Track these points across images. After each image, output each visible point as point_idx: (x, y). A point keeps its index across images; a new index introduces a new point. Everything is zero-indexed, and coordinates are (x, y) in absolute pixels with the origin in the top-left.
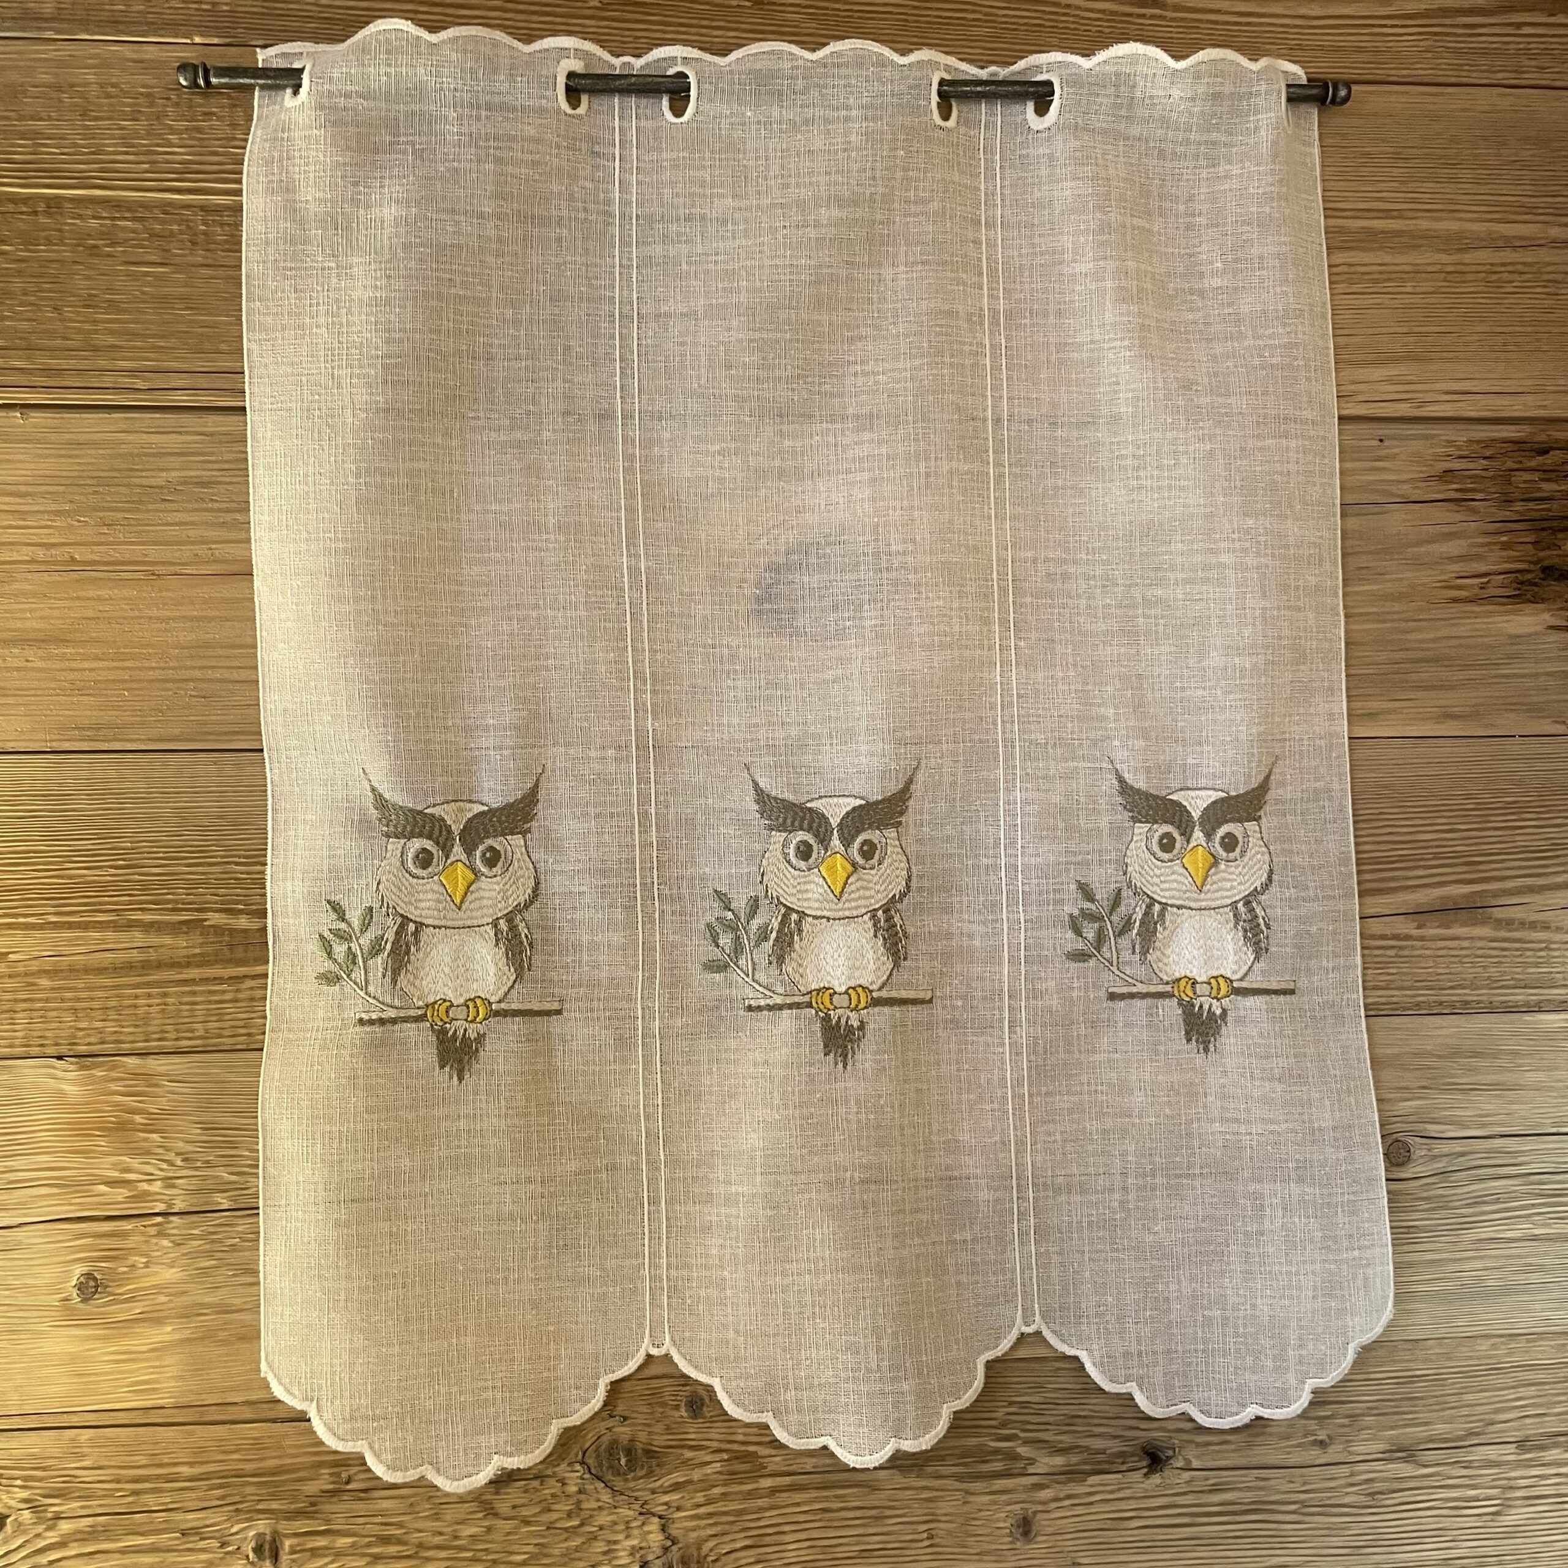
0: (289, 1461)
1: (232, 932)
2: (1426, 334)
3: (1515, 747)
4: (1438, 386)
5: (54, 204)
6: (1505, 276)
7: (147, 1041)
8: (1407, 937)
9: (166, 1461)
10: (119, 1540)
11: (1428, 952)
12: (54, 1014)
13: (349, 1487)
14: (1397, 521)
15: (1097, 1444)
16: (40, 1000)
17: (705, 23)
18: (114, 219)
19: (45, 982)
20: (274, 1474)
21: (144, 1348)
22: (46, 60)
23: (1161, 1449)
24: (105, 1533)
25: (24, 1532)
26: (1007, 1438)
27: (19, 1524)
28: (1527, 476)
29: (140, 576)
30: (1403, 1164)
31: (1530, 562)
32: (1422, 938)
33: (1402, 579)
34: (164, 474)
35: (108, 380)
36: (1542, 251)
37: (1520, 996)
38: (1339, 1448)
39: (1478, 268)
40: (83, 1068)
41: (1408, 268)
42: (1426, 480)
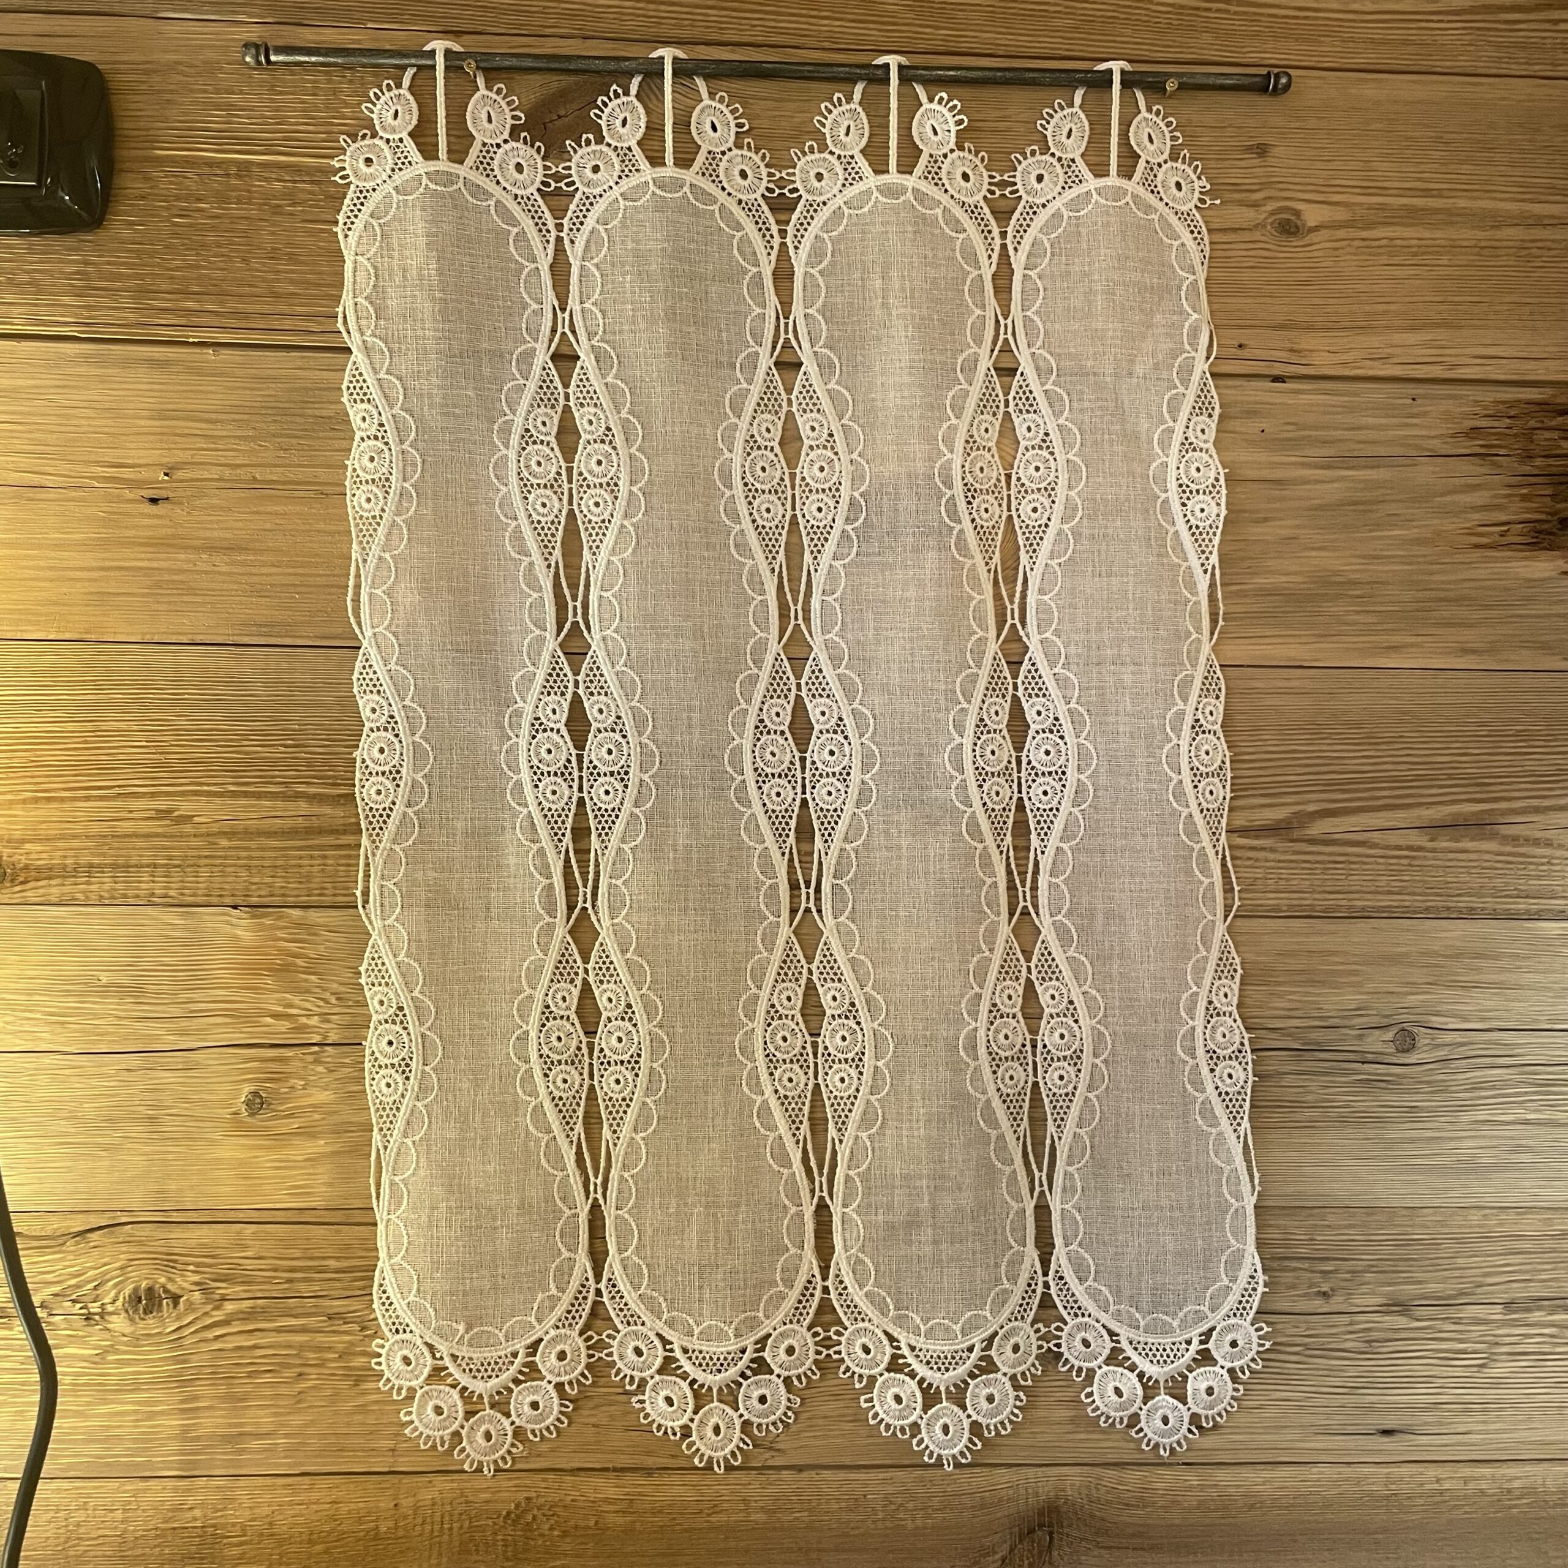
2: (1458, 304)
3: (1526, 680)
4: (1467, 351)
5: (244, 168)
6: (1534, 251)
7: (309, 895)
8: (1420, 849)
9: (314, 1255)
10: (274, 1321)
11: (1438, 863)
12: (231, 869)
14: (1426, 473)
16: (219, 857)
18: (295, 182)
19: (224, 843)
21: (300, 1158)
24: (264, 1314)
25: (194, 1310)
27: (190, 1305)
28: (1547, 434)
29: (311, 494)
30: (1408, 1051)
31: (1547, 514)
32: (1434, 850)
33: (1428, 526)
35: (288, 324)
37: (1522, 905)
38: (1341, 1299)
39: (1511, 244)
40: (254, 917)
41: (1443, 242)
42: (1454, 436)
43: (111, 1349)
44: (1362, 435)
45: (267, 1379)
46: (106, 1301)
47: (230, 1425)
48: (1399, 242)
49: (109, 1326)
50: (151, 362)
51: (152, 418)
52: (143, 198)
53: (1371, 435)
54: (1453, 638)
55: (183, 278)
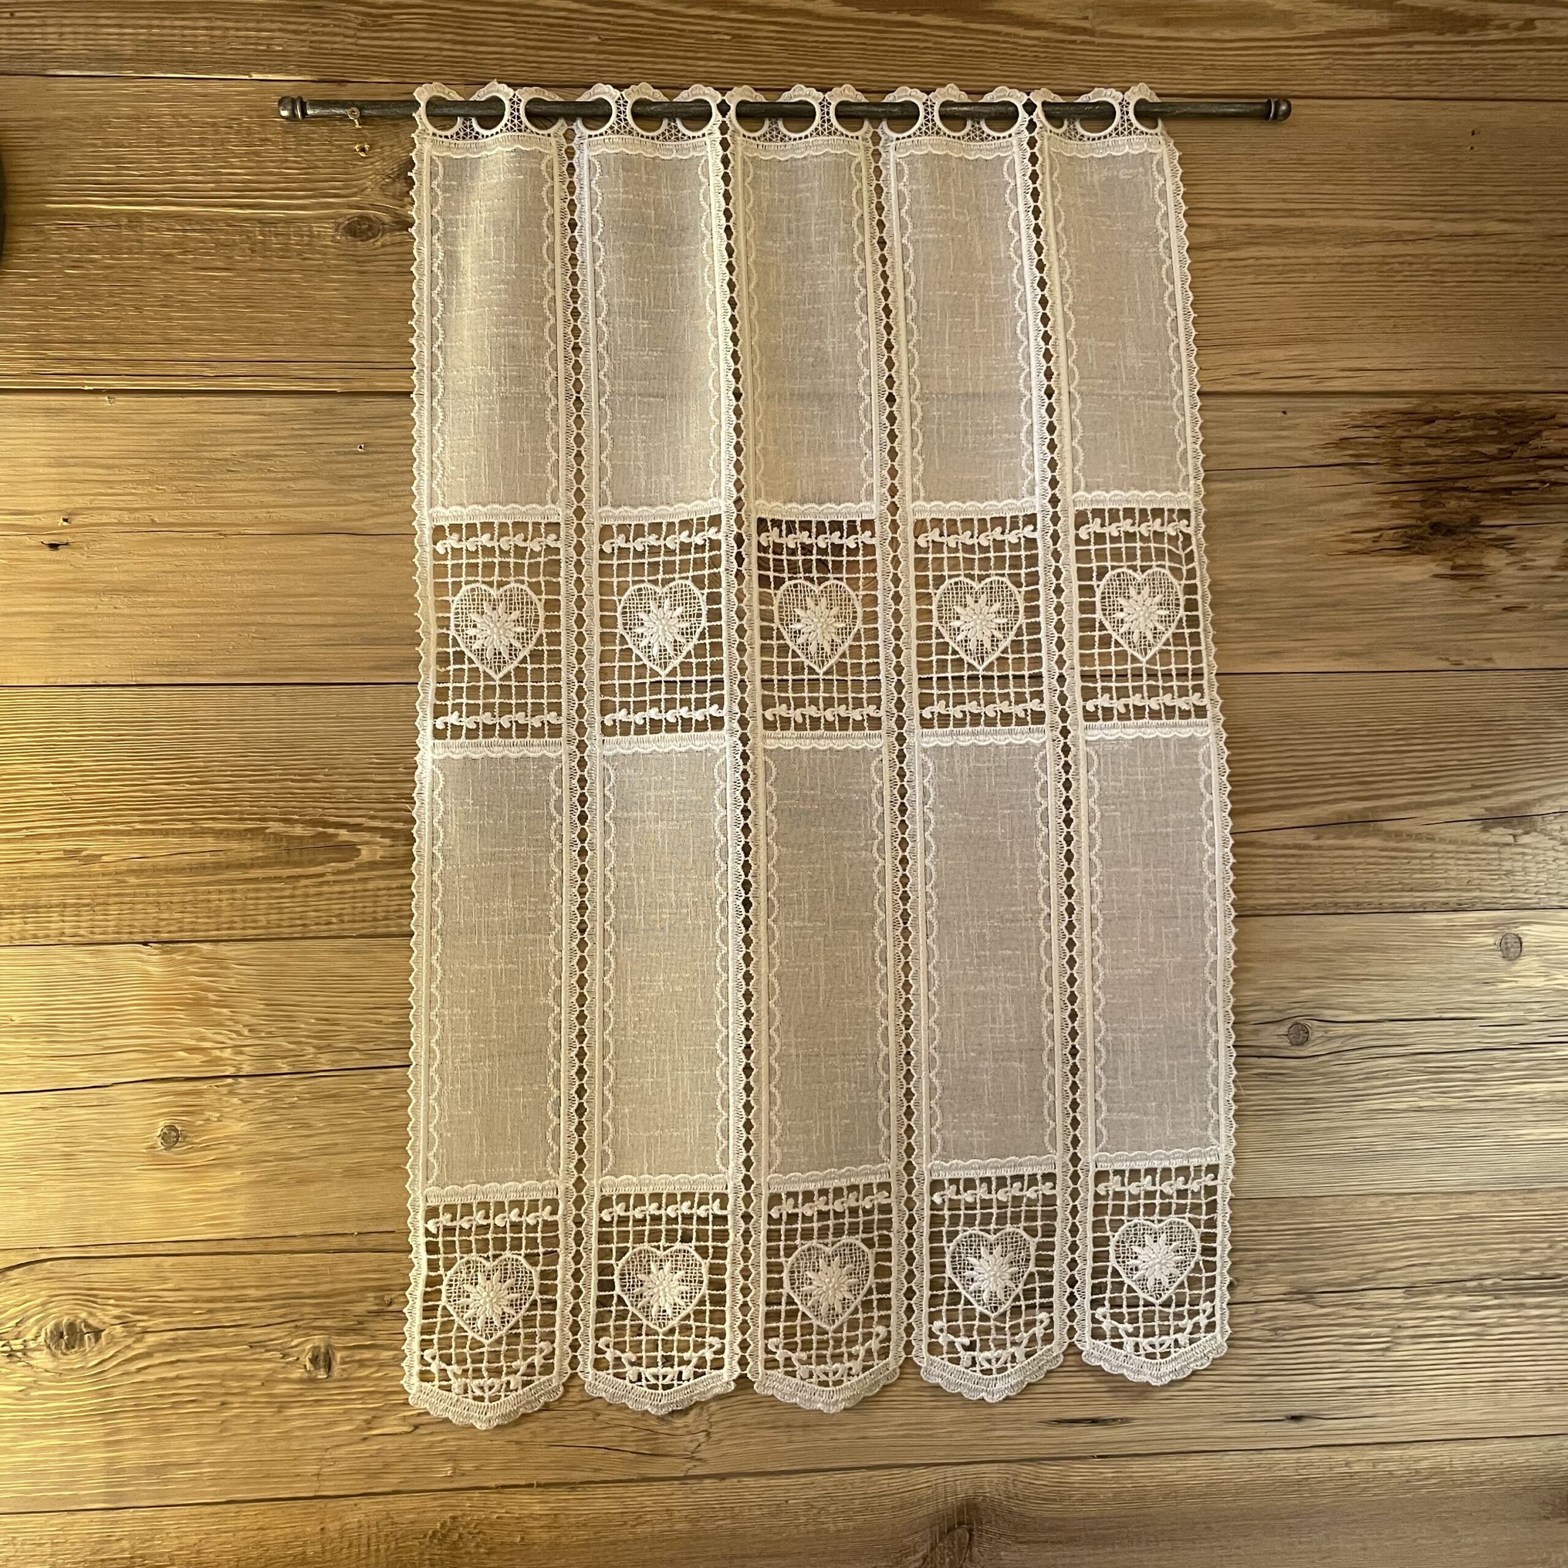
0: (339, 1286)
1: (290, 838)
2: (1324, 319)
3: (1404, 681)
4: (1334, 364)
5: (134, 219)
6: (1396, 266)
7: (218, 929)
8: (1306, 847)
9: (236, 1284)
10: (195, 1351)
11: (1324, 860)
12: (140, 906)
13: (391, 1308)
14: (1300, 483)
16: (128, 895)
17: (690, 54)
18: (185, 231)
19: (132, 880)
20: (327, 1297)
21: (217, 1189)
24: (186, 1345)
25: (116, 1344)
27: (112, 1338)
28: (1415, 443)
29: (210, 535)
30: (1302, 1044)
31: (1418, 519)
32: (1320, 848)
33: (1303, 534)
34: (230, 449)
35: (181, 370)
36: (1430, 243)
37: (1406, 899)
38: (1244, 1289)
39: (1373, 260)
40: (165, 952)
41: (1309, 261)
42: (1324, 447)
43: (36, 1385)
44: (1235, 448)
45: (191, 1408)
46: (28, 1337)
47: (154, 1457)
48: (1265, 261)
49: (32, 1362)
50: (48, 411)
51: (50, 466)
52: (36, 251)
53: (1245, 448)
54: (1331, 642)
55: (78, 327)
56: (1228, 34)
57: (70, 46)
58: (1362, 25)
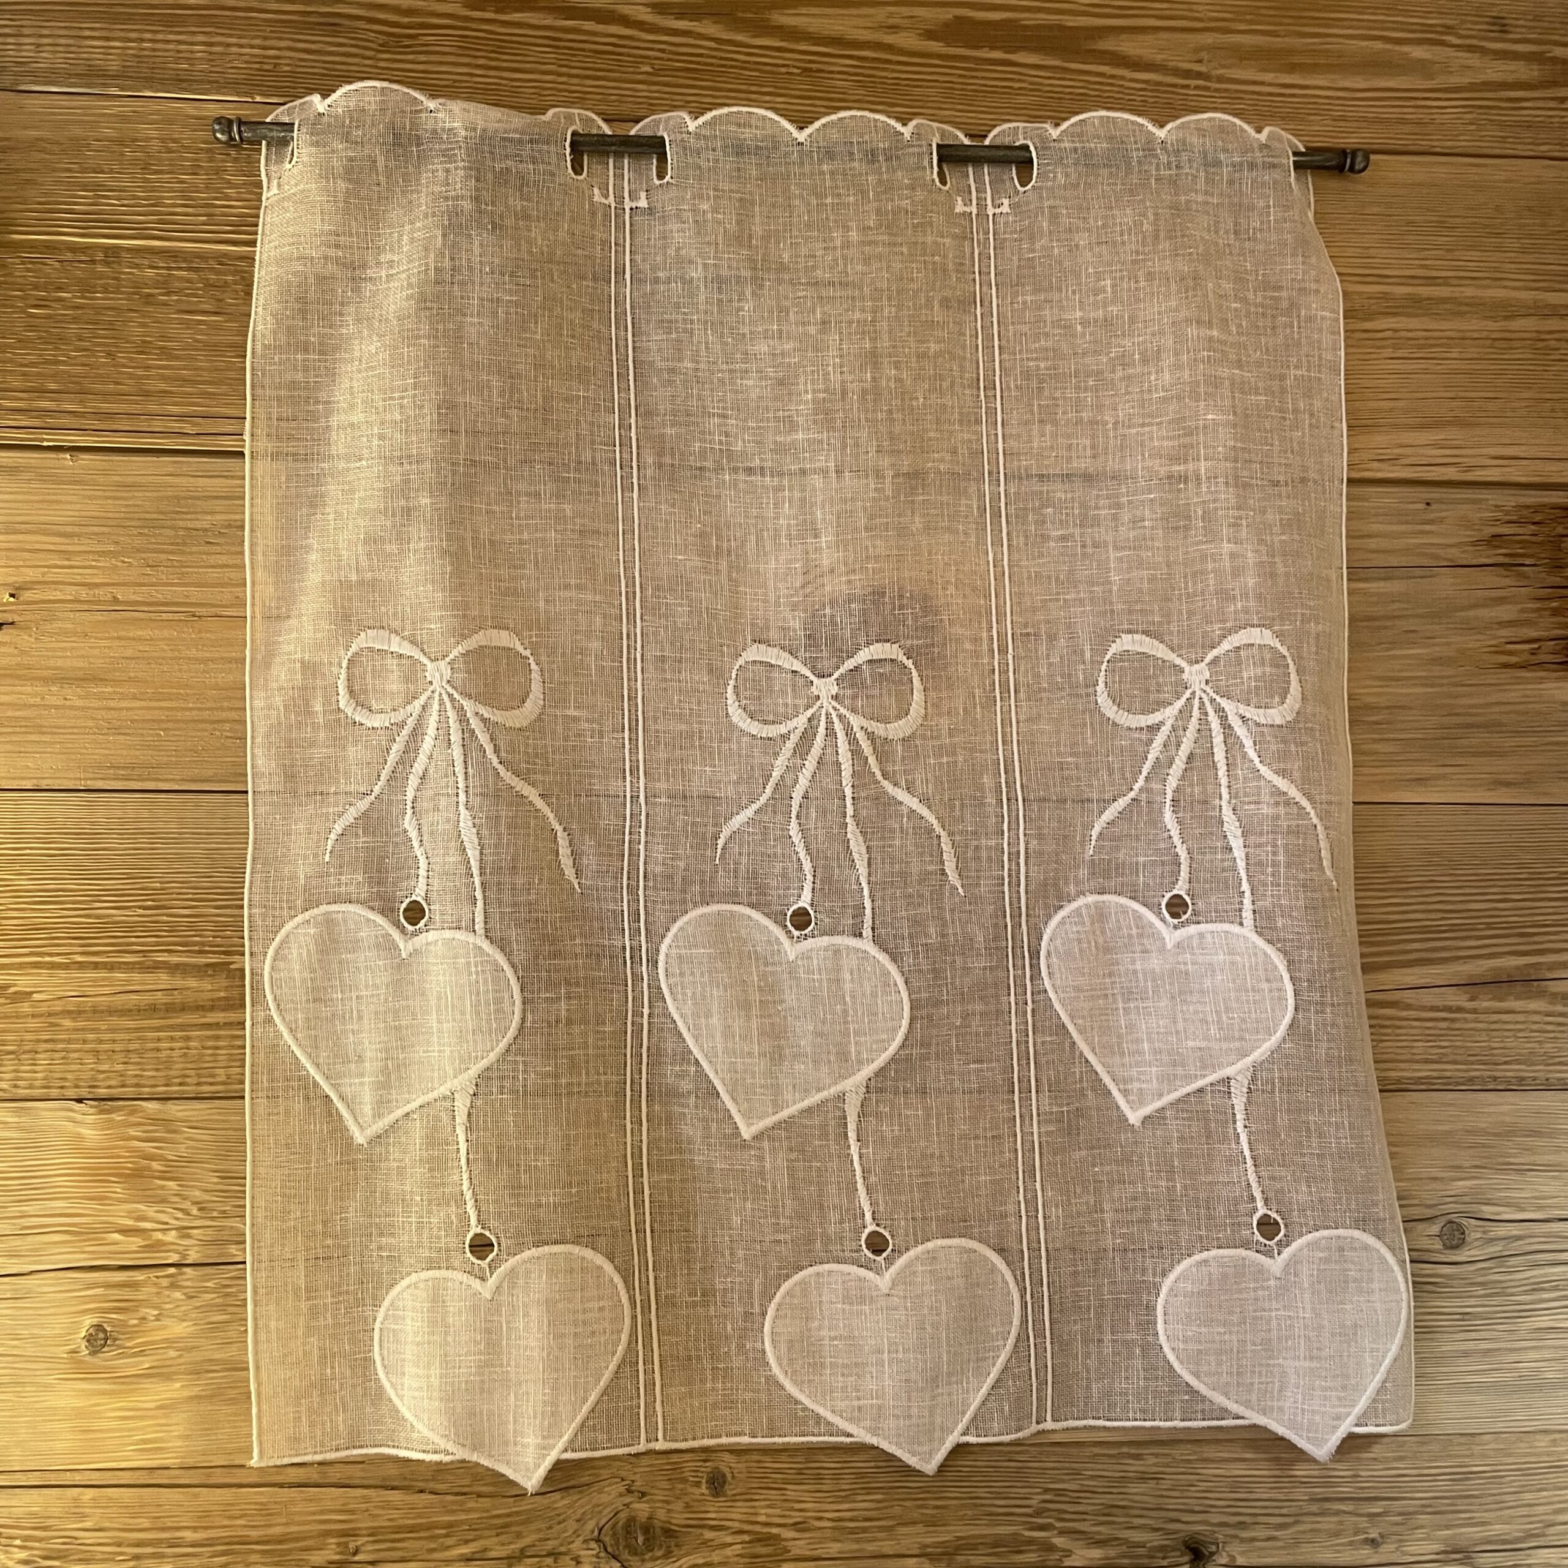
0: (294, 1529)
2: (1472, 400)
4: (1484, 451)
5: (111, 254)
6: (1551, 343)
7: (167, 1085)
8: (1459, 1010)
9: (170, 1524)
11: (1481, 1025)
12: (76, 1055)
13: (356, 1558)
14: (1446, 584)
15: (1136, 1536)
16: (62, 1041)
17: (754, 88)
18: (169, 268)
19: (68, 1023)
20: (280, 1542)
21: (152, 1405)
22: (110, 115)
23: (1204, 1544)
26: (1042, 1528)
29: (182, 617)
30: (1457, 1247)
32: (1474, 1011)
33: (1448, 644)
34: (209, 517)
35: (157, 425)
38: (1392, 1547)
39: (1525, 335)
40: (101, 1112)
41: (1454, 334)
42: (1474, 544)
48: (1404, 334)
53: (1384, 544)
54: (1484, 769)
55: (39, 374)
56: (1359, 82)
57: (47, 59)
58: (1510, 78)
